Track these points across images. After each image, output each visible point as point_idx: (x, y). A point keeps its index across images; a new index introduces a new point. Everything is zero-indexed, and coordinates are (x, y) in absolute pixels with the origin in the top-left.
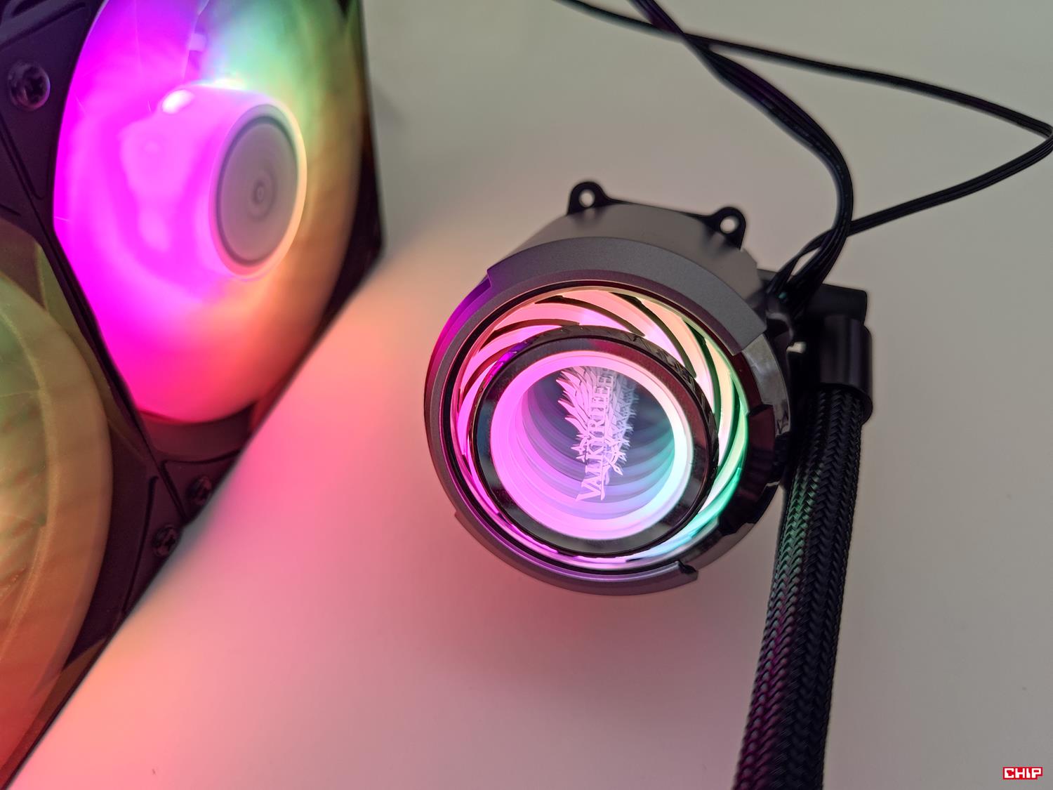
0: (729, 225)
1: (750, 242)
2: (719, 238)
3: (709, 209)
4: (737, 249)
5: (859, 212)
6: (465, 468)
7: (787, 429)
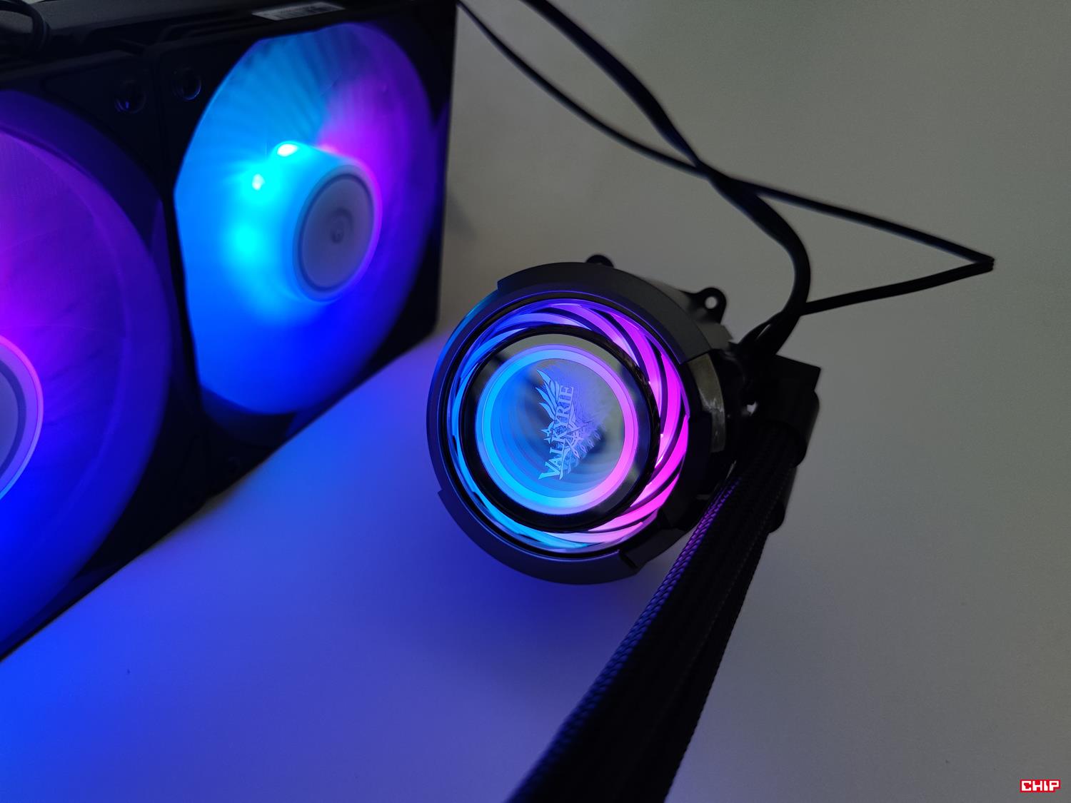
0: (712, 302)
1: (728, 320)
2: (702, 312)
3: (696, 288)
4: (717, 324)
5: (814, 295)
6: (453, 448)
7: (721, 448)
